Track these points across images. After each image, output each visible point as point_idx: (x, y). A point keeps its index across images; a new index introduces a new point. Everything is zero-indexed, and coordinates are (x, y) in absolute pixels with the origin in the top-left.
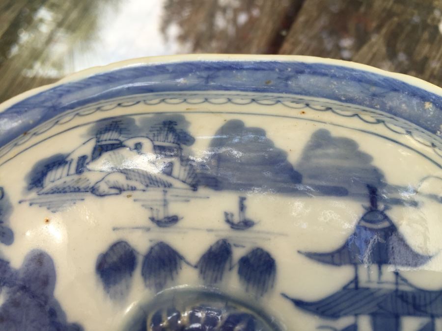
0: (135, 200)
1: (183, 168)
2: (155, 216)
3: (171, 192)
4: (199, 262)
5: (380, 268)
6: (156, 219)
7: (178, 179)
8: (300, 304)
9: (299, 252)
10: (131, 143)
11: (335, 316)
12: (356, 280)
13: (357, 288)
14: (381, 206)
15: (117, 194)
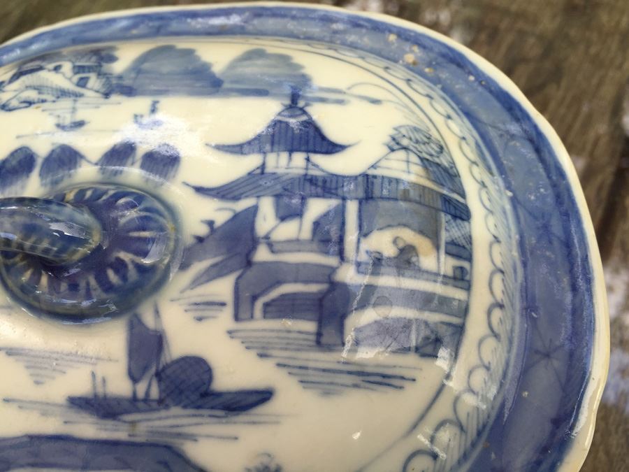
0: (43, 111)
1: (99, 81)
2: (61, 122)
3: (81, 100)
4: (100, 160)
5: (290, 155)
6: (62, 125)
7: (91, 89)
8: (200, 190)
9: (207, 145)
10: (51, 66)
11: (236, 198)
12: (263, 166)
13: (262, 173)
14: (301, 104)
15: (26, 107)
